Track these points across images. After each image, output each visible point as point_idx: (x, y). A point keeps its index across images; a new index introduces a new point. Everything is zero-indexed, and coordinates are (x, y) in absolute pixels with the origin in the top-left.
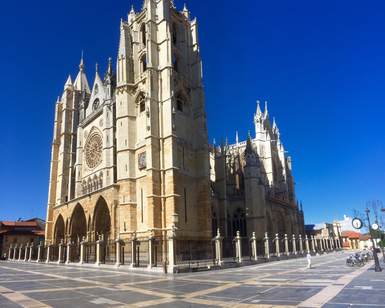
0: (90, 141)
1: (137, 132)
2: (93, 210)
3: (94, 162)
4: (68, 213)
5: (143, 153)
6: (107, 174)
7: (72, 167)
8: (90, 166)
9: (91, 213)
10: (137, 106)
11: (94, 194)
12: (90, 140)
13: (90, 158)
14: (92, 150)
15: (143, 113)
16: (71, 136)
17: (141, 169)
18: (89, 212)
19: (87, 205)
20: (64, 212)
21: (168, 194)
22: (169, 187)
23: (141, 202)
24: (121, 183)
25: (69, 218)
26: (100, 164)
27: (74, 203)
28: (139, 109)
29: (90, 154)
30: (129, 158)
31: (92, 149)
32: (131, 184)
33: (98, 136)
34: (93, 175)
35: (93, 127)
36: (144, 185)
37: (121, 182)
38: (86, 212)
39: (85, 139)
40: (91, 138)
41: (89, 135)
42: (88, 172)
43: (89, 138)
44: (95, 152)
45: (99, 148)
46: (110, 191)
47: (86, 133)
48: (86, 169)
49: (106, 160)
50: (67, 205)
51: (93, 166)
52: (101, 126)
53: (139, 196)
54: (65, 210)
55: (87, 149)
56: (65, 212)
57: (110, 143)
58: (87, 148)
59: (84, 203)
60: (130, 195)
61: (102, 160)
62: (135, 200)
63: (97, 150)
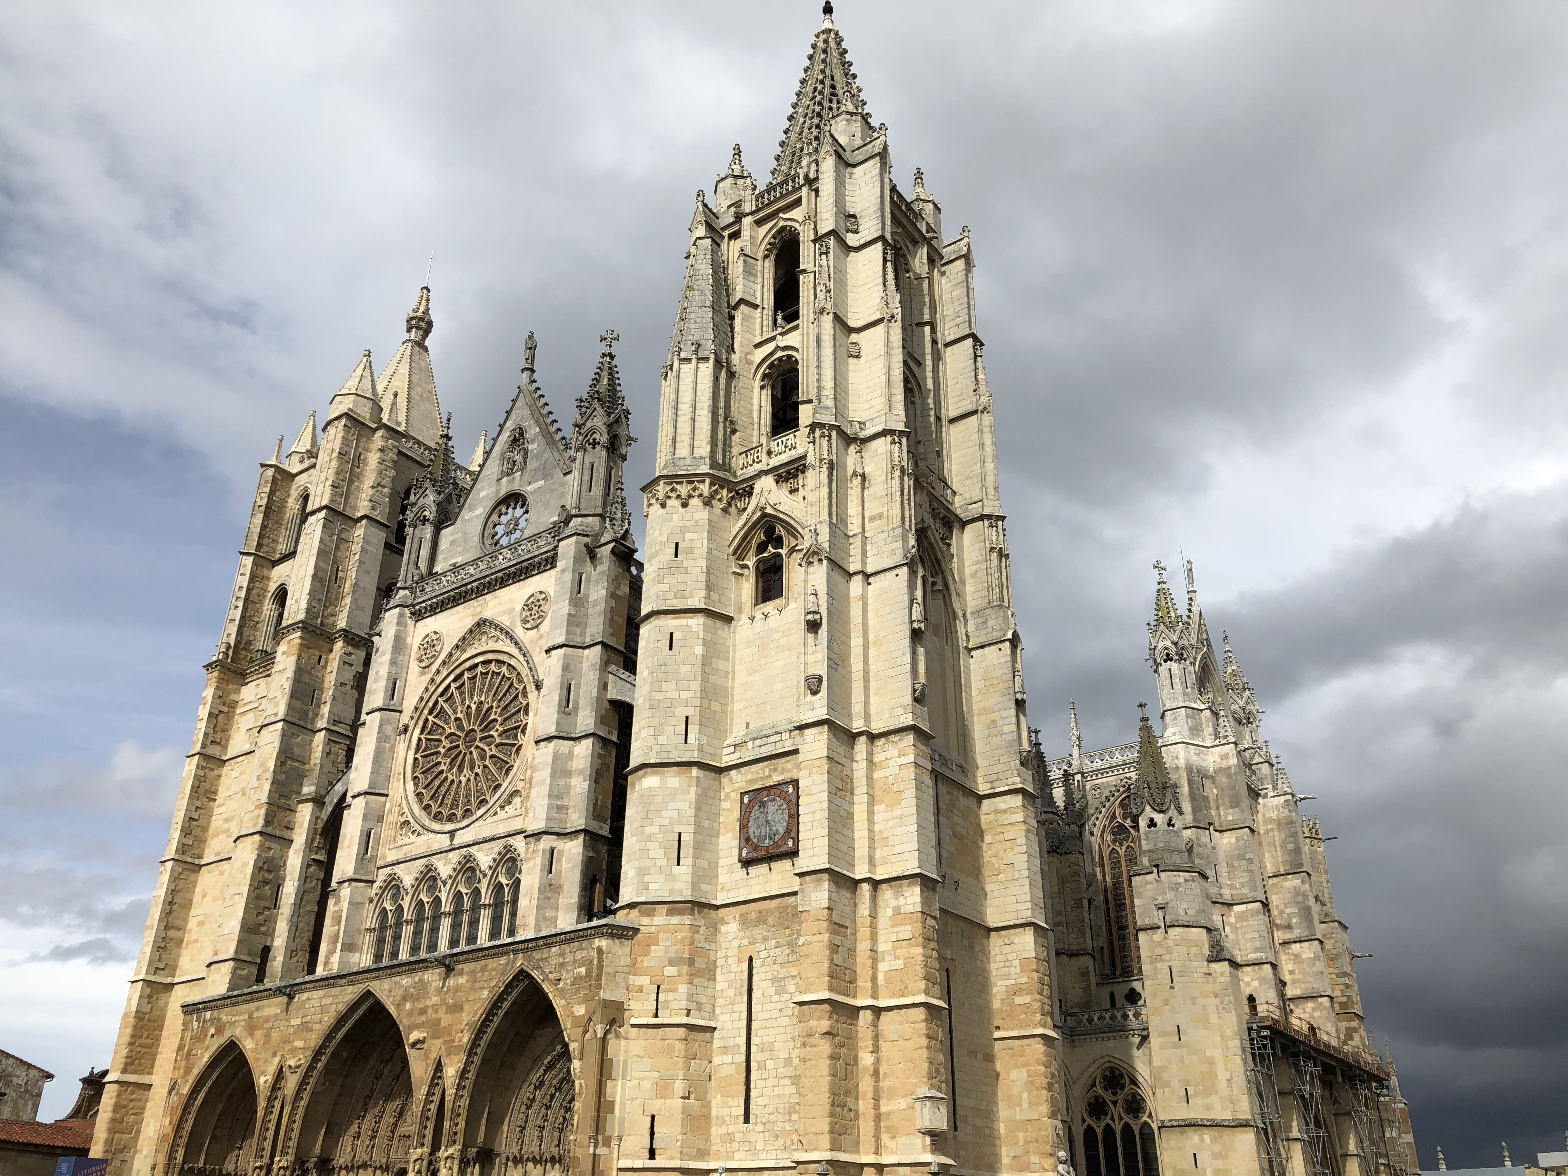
0: (453, 685)
1: (733, 687)
2: (465, 1040)
3: (467, 796)
4: (286, 1041)
5: (765, 788)
6: (547, 863)
7: (318, 801)
8: (435, 809)
9: (449, 1054)
10: (739, 571)
11: (477, 959)
12: (455, 680)
13: (442, 772)
14: (462, 735)
15: (770, 607)
16: (332, 641)
17: (746, 863)
18: (436, 1047)
19: (423, 1012)
20: (259, 1034)
21: (893, 996)
22: (899, 964)
23: (744, 1023)
24: (645, 920)
25: (293, 1070)
26: (502, 807)
27: (335, 991)
28: (748, 587)
29: (442, 751)
30: (697, 802)
31: (460, 727)
32: (695, 929)
33: (504, 670)
34: (455, 857)
35: (481, 626)
36: (765, 939)
37: (649, 914)
38: (413, 1045)
39: (422, 674)
40: (458, 671)
41: (450, 655)
42: (423, 838)
43: (445, 673)
44: (477, 747)
45: (505, 731)
46: (584, 953)
47: (430, 644)
48: (407, 822)
49: (550, 796)
50: (284, 999)
51: (459, 813)
52: (528, 626)
53: (731, 992)
54: (267, 1020)
55: (427, 720)
56: (268, 1036)
57: (580, 718)
58: (431, 718)
59: (405, 999)
60: (691, 983)
61: (517, 791)
62: (708, 1008)
63: (492, 736)
